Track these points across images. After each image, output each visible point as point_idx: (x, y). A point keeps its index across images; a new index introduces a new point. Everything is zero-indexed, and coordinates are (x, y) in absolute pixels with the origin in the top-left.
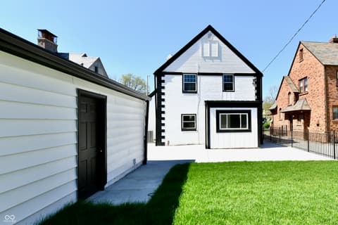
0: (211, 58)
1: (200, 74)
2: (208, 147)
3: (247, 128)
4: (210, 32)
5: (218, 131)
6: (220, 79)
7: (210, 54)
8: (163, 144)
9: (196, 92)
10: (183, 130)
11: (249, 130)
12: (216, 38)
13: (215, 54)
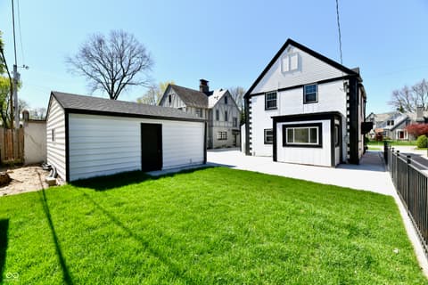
0: (291, 72)
1: (279, 90)
2: (275, 159)
3: (318, 143)
4: (290, 46)
5: (284, 145)
6: (301, 91)
7: (290, 67)
8: (251, 154)
9: (276, 109)
10: (265, 143)
11: (320, 146)
12: (296, 50)
13: (294, 66)
